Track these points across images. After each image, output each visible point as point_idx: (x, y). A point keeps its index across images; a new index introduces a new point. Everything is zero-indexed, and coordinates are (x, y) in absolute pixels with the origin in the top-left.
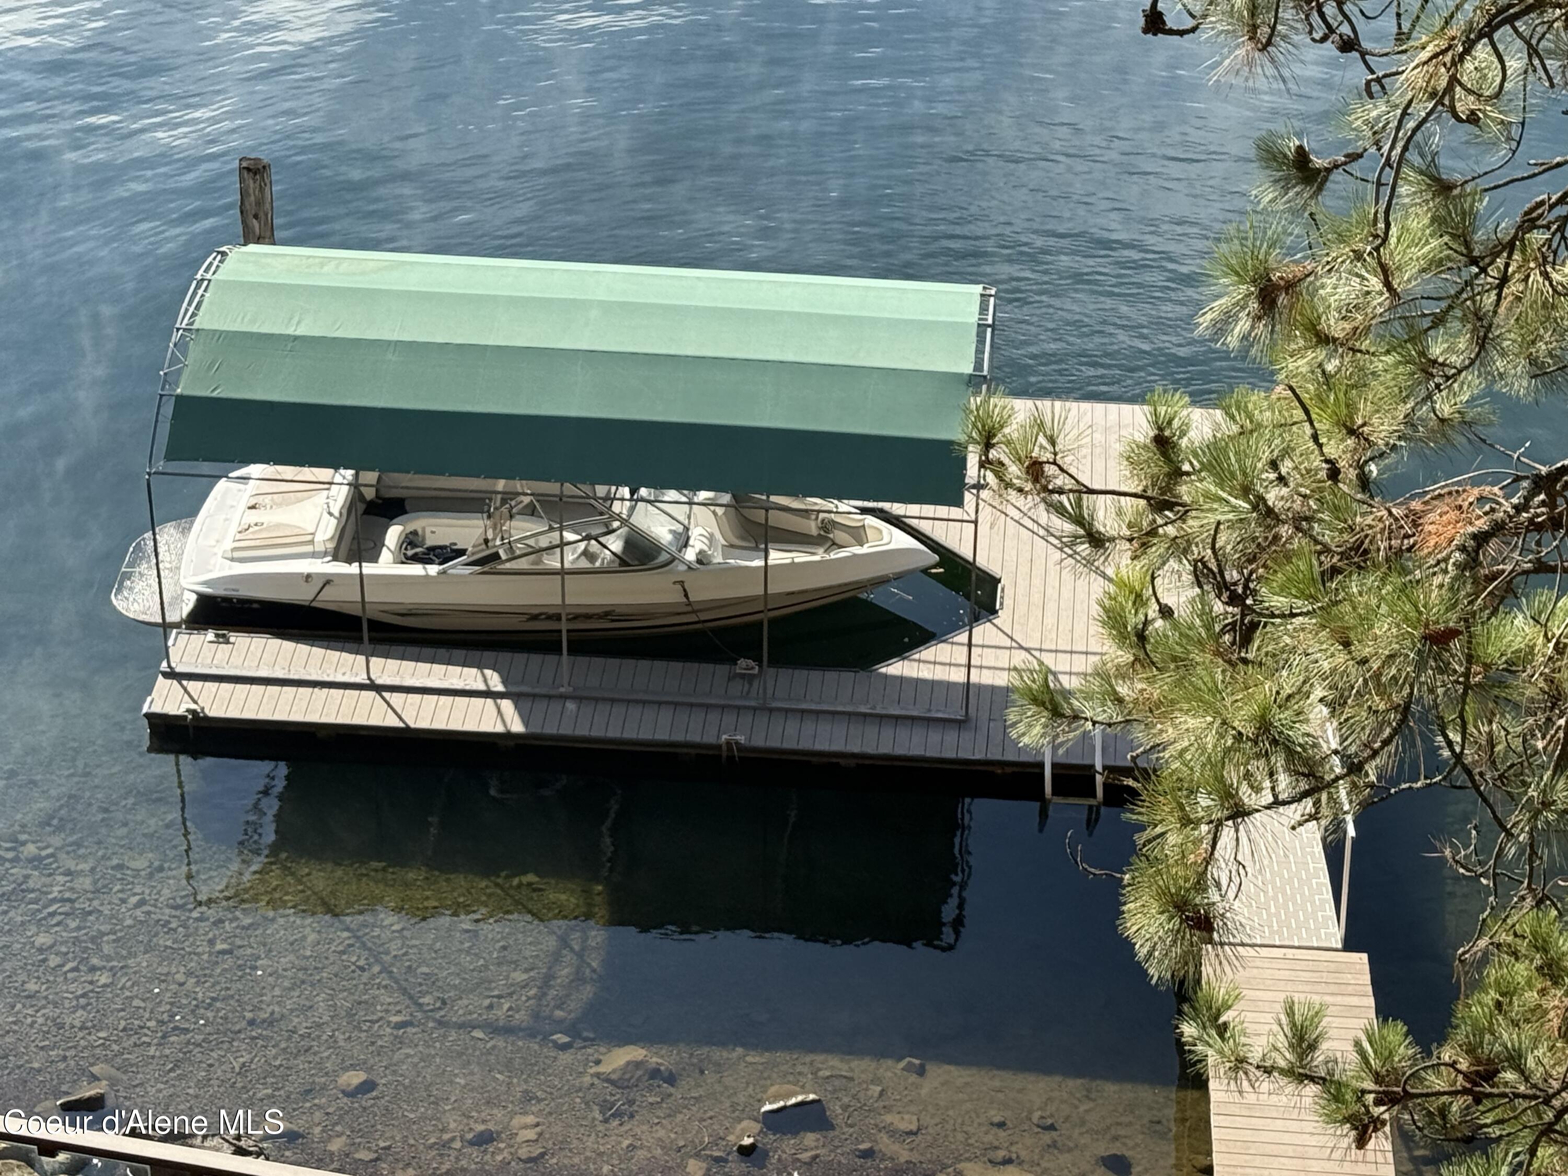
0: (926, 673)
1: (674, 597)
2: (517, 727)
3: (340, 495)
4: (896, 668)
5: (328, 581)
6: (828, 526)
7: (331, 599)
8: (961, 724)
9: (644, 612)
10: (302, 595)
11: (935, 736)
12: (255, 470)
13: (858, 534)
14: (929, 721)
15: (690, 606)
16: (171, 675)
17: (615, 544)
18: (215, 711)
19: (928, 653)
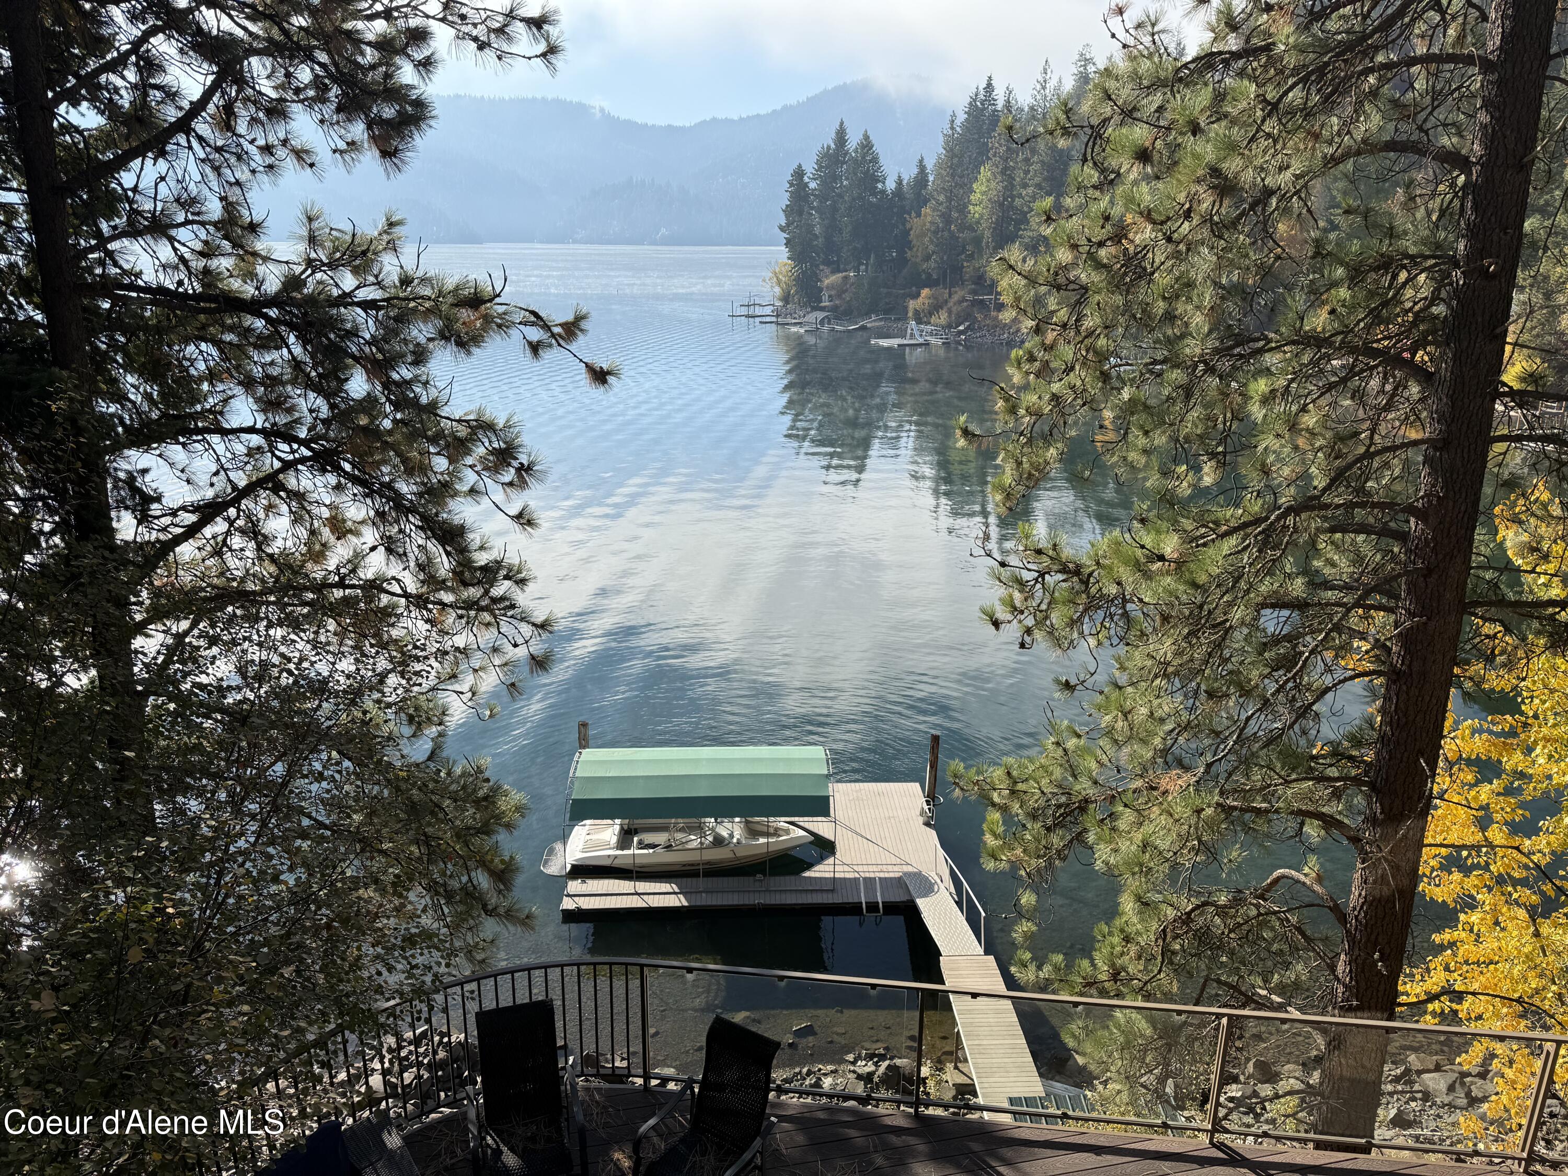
0: (817, 875)
1: (731, 855)
2: (685, 903)
3: (617, 828)
4: (807, 874)
5: (616, 857)
6: (777, 829)
7: (617, 863)
8: (832, 891)
9: (721, 861)
10: (607, 863)
11: (825, 895)
12: (588, 822)
13: (787, 832)
14: (822, 891)
15: (738, 859)
16: (568, 895)
17: (710, 838)
18: (585, 907)
19: (817, 868)
